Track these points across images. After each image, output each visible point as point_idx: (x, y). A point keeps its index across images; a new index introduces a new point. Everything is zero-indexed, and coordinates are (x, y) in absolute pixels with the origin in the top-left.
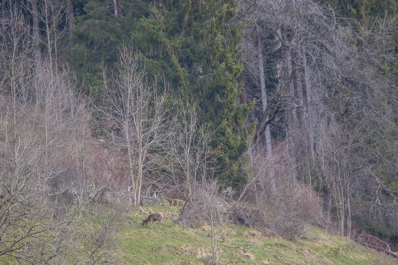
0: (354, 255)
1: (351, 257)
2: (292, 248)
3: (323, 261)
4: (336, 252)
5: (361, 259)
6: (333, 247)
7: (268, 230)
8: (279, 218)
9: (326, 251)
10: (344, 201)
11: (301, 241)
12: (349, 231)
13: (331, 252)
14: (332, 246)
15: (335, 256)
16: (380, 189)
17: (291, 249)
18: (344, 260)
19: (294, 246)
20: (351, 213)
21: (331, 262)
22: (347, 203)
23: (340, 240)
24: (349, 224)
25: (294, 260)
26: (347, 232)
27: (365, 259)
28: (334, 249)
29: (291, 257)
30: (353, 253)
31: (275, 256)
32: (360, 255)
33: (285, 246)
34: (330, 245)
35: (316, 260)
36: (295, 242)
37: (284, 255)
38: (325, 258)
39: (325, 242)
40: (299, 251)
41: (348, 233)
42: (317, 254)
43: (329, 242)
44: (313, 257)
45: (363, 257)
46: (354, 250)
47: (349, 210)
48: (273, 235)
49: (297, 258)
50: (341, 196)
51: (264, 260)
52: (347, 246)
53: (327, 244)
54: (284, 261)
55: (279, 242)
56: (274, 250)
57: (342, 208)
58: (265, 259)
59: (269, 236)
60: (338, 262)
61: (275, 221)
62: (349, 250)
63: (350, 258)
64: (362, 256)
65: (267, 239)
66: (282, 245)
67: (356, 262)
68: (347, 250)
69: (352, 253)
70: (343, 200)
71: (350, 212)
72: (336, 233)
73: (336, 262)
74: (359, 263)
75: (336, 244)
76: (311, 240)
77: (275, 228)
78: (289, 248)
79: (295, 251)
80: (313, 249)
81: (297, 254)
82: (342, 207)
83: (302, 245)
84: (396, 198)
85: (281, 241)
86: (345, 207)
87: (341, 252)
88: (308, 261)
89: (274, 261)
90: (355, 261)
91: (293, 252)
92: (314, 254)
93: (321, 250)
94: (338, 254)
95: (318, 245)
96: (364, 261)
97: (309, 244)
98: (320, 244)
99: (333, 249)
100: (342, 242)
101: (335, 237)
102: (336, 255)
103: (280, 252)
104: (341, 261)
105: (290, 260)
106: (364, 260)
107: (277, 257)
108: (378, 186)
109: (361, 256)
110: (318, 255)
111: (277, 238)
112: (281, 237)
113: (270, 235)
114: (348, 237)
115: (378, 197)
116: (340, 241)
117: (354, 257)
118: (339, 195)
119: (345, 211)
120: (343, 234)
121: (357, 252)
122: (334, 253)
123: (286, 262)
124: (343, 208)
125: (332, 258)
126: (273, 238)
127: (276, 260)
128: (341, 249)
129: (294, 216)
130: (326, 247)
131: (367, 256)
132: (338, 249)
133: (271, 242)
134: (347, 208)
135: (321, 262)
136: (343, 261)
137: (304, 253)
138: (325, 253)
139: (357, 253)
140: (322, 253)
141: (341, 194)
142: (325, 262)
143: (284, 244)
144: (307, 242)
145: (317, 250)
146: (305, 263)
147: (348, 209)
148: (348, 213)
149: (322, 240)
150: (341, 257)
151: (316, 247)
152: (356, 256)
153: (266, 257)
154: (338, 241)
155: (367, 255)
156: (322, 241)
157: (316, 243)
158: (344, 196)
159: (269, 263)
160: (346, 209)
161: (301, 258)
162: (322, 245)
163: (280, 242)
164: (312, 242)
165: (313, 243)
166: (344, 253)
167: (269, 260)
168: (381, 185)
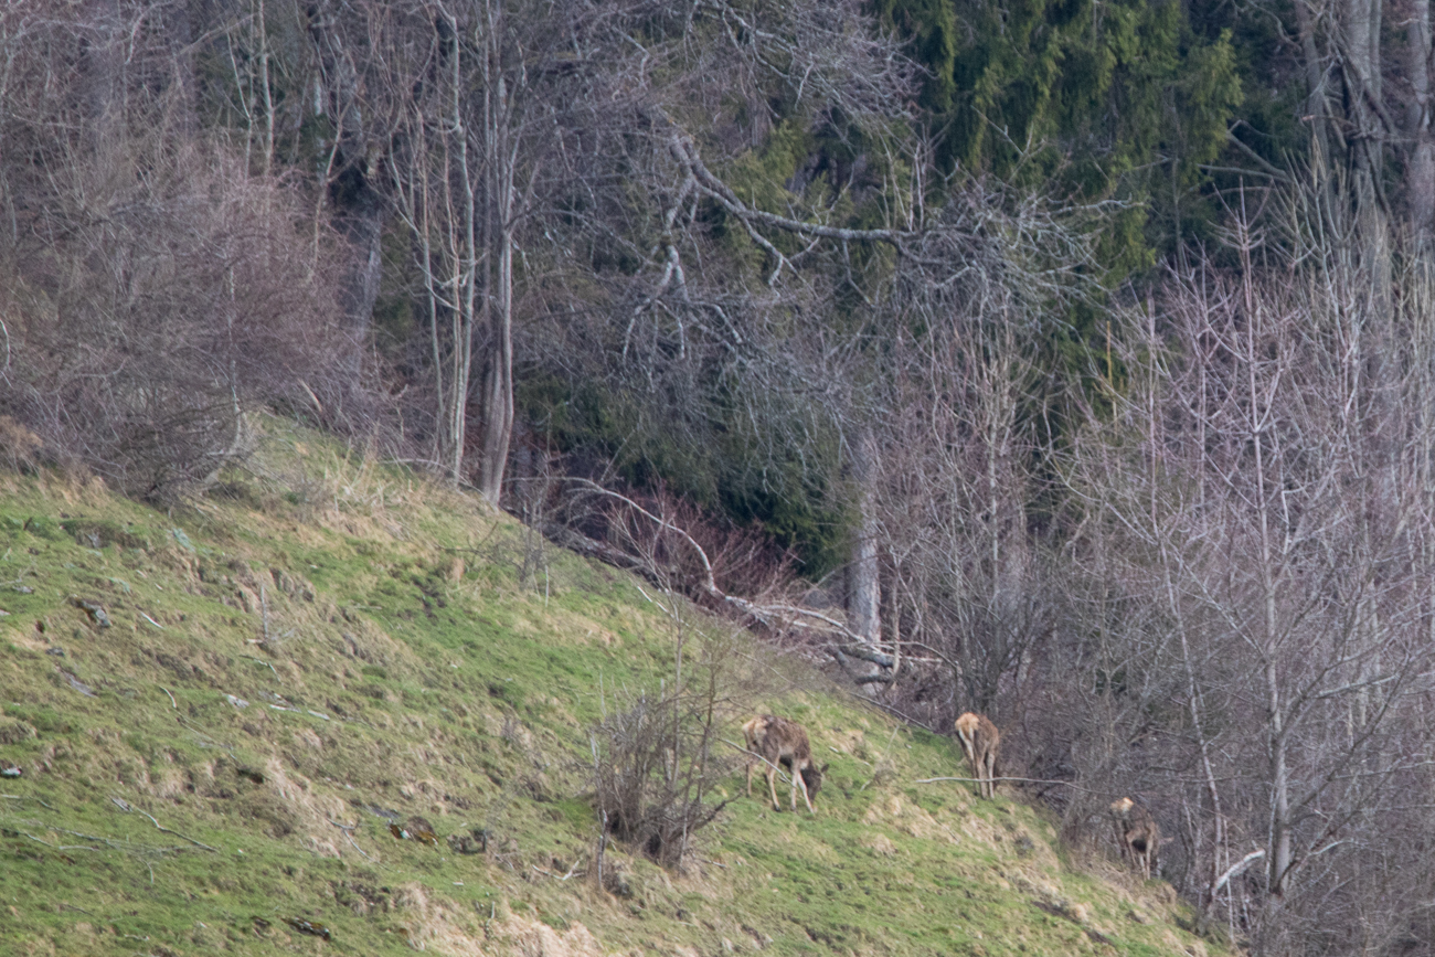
0: (537, 612)
1: (522, 624)
2: (173, 552)
3: (362, 646)
4: (430, 590)
5: (579, 639)
6: (409, 557)
7: (19, 431)
8: (90, 356)
9: (366, 582)
10: (480, 267)
11: (212, 507)
12: (496, 457)
13: (399, 586)
14: (403, 552)
15: (423, 617)
16: (689, 199)
17: (169, 563)
18: (479, 641)
19: (182, 541)
20: (515, 346)
21: (407, 652)
22: (496, 281)
23: (447, 510)
24: (503, 412)
25: (196, 631)
26: (488, 462)
27: (606, 638)
28: (415, 571)
29: (176, 613)
30: (529, 598)
31: (79, 604)
32: (573, 609)
33: (129, 542)
34: (387, 539)
35: (322, 638)
36: (183, 515)
37: (135, 596)
38: (368, 622)
39: (362, 523)
40: (213, 574)
41: (487, 471)
42: (321, 596)
43: (383, 521)
44: (303, 614)
45: (593, 628)
46: (533, 580)
47: (508, 321)
48: (51, 462)
49: (214, 620)
50: (461, 236)
51: (14, 624)
52: (495, 553)
53: (368, 532)
54: (137, 636)
55: (89, 511)
56: (68, 565)
57: (464, 310)
58: (20, 618)
59: (24, 470)
60: (446, 652)
61: (64, 376)
62: (505, 579)
63: (516, 630)
64: (582, 618)
65: (13, 490)
66: (107, 535)
67: (552, 659)
68: (495, 580)
69: (523, 600)
70: (473, 262)
71: (508, 334)
72: (416, 467)
73: (433, 653)
74: (570, 663)
75: (422, 534)
76: (273, 504)
77: (62, 419)
78: (151, 555)
79: (191, 577)
80: (290, 561)
81: (206, 592)
82: (463, 302)
83: (219, 533)
84: (782, 259)
85: (101, 502)
86: (478, 304)
87: (458, 587)
88: (279, 644)
89: (76, 634)
90: (548, 649)
91: (178, 582)
92: (309, 597)
93: (336, 573)
94: (442, 605)
95: (318, 539)
96: (600, 653)
97: (261, 532)
98: (327, 532)
99: (406, 566)
100: (458, 528)
101: (413, 494)
102: (427, 605)
103: (105, 578)
104: (462, 648)
105: (167, 628)
106: (599, 645)
107: (91, 613)
108: (681, 182)
109: (577, 619)
110: (332, 609)
111: (75, 483)
112: (98, 483)
113: (31, 463)
114: (492, 495)
115: (674, 253)
116: (446, 518)
117: (537, 622)
118: (453, 223)
119: (483, 329)
120: (456, 473)
121: (553, 593)
122: (418, 592)
123: (148, 643)
124: (470, 307)
125: (408, 625)
126: (49, 482)
127: (84, 629)
128: (458, 571)
129: (186, 353)
130: (365, 551)
131: (613, 622)
132: (441, 571)
133: (38, 507)
134: (493, 309)
135: (350, 650)
136: (473, 646)
137: (245, 590)
138: (362, 594)
139: (555, 602)
140: (346, 589)
141: (463, 222)
142: (373, 652)
143: (126, 529)
144: (252, 520)
145: (317, 567)
146: (264, 655)
147: (496, 318)
148: (498, 344)
149: (343, 508)
150: (459, 619)
151: (304, 554)
152: (548, 620)
153: (24, 608)
154: (432, 519)
155: (614, 612)
156: (343, 517)
157: (302, 528)
158: (479, 237)
159: (41, 645)
160: (487, 321)
161: (233, 623)
162: (339, 542)
163: (95, 515)
164: (279, 517)
165: (284, 526)
166: (476, 596)
167: (41, 628)
168: (701, 178)
